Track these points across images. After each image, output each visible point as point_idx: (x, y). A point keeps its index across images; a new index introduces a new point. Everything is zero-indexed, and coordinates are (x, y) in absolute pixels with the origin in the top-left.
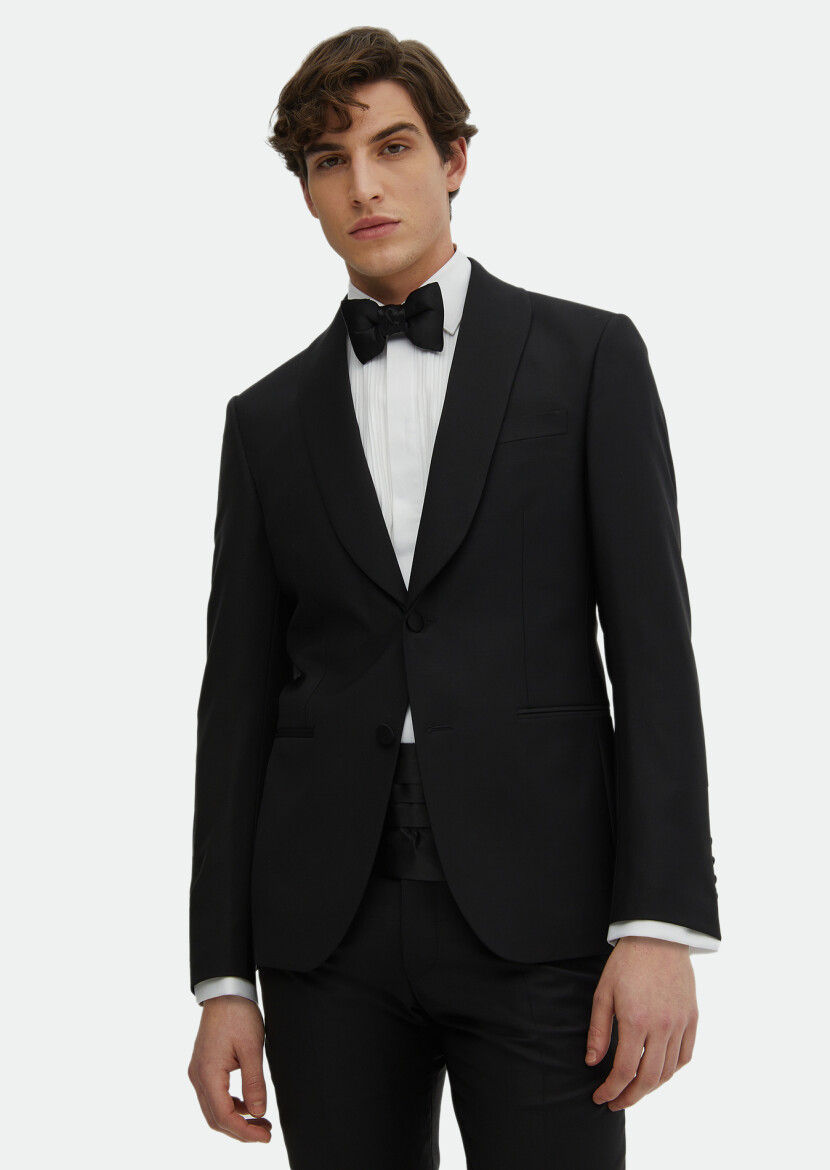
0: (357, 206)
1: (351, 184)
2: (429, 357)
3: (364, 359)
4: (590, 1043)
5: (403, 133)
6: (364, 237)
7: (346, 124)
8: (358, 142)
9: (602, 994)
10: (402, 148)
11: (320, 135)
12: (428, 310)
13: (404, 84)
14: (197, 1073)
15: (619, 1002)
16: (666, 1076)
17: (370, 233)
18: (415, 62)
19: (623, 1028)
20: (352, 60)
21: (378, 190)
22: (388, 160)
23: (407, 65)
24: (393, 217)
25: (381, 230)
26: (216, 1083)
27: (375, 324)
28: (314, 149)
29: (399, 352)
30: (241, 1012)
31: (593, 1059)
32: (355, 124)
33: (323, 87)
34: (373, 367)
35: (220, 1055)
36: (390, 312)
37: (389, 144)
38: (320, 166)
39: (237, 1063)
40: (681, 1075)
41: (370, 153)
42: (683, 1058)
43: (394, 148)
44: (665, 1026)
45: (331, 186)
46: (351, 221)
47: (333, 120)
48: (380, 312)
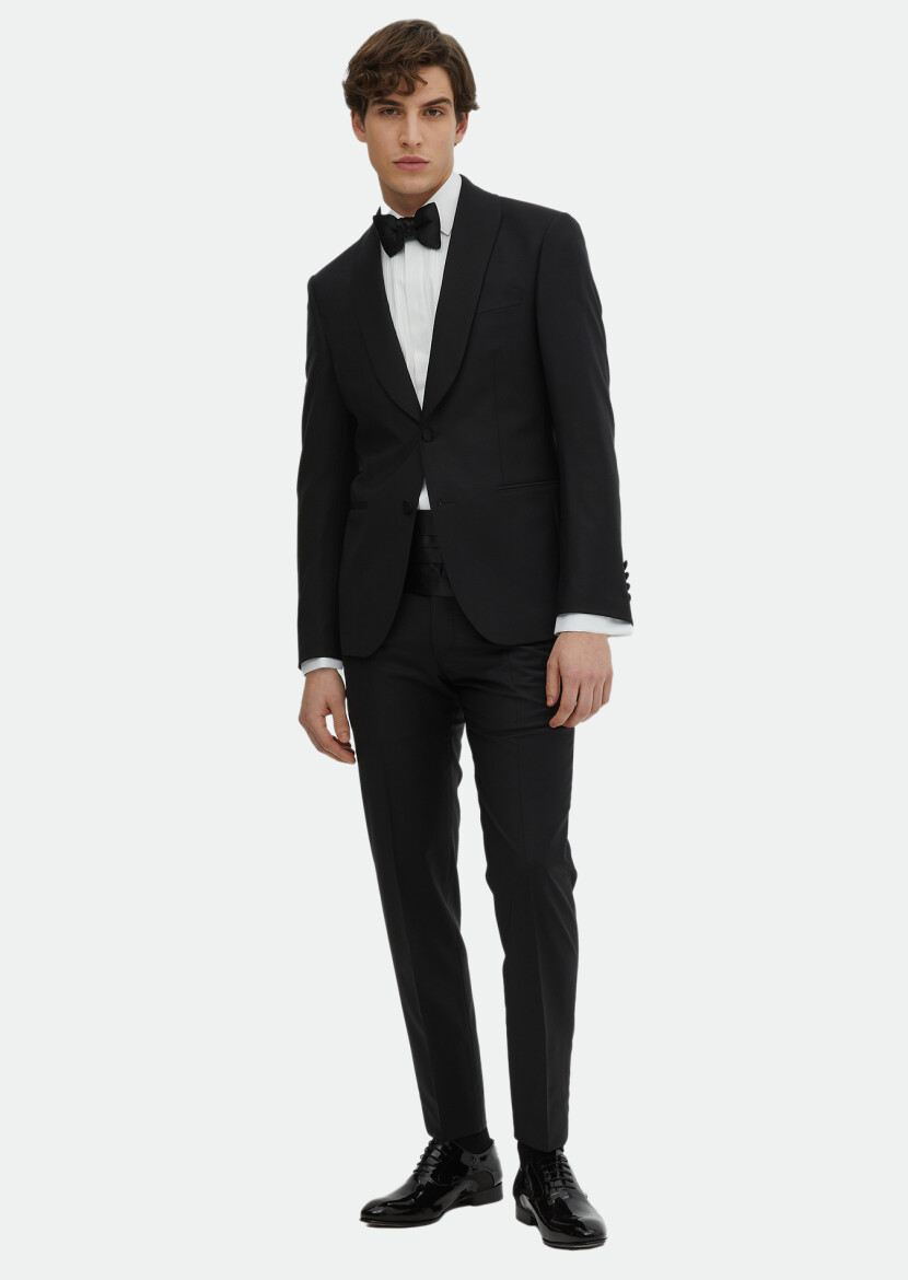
0: (405, 145)
1: (404, 131)
2: (432, 252)
3: (391, 254)
4: (548, 693)
5: (442, 104)
6: (404, 169)
7: (410, 91)
8: (413, 106)
9: (552, 662)
10: (438, 113)
11: (390, 92)
12: (430, 222)
13: (449, 71)
14: (304, 719)
15: (562, 665)
16: (594, 710)
17: (409, 167)
18: (455, 56)
19: (565, 680)
20: (423, 50)
21: (420, 140)
22: (429, 120)
23: (452, 58)
24: (426, 159)
25: (416, 166)
26: (317, 723)
27: (395, 231)
28: (380, 102)
29: (412, 249)
30: (329, 678)
31: (551, 702)
32: (415, 93)
33: (401, 63)
34: (397, 258)
35: (318, 708)
36: (405, 224)
37: (431, 110)
38: (381, 112)
39: (329, 711)
40: (603, 710)
41: (419, 114)
42: (604, 701)
43: (433, 112)
44: (591, 678)
45: (386, 129)
46: (397, 154)
47: (402, 86)
48: (399, 223)
